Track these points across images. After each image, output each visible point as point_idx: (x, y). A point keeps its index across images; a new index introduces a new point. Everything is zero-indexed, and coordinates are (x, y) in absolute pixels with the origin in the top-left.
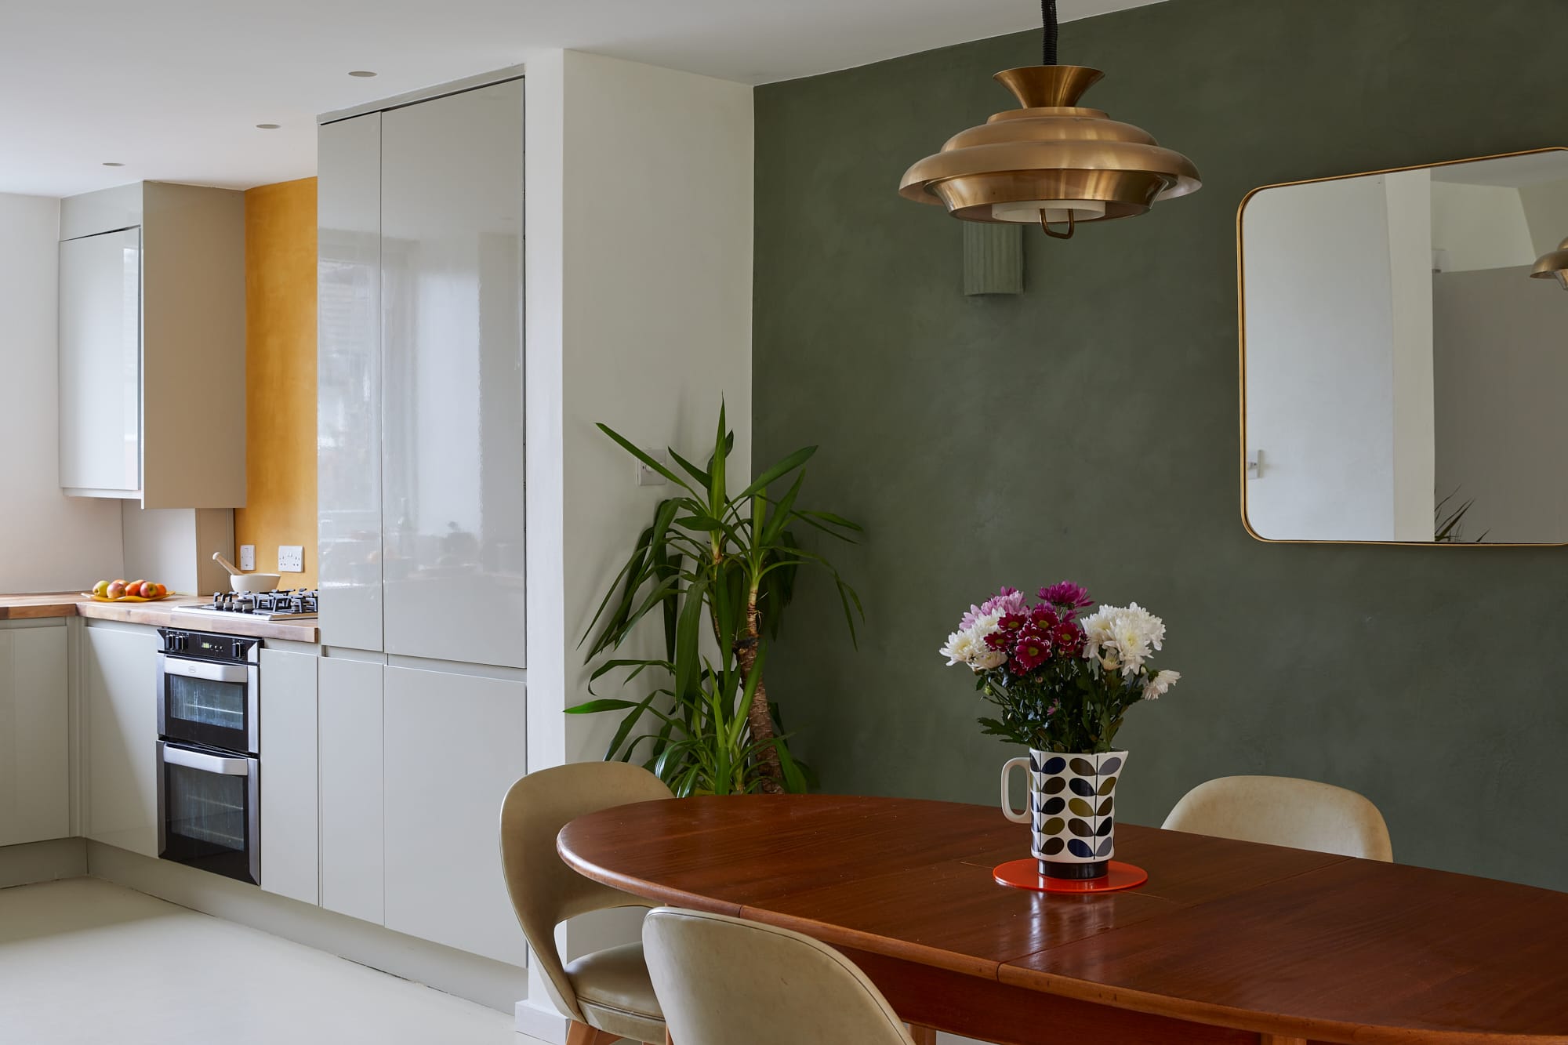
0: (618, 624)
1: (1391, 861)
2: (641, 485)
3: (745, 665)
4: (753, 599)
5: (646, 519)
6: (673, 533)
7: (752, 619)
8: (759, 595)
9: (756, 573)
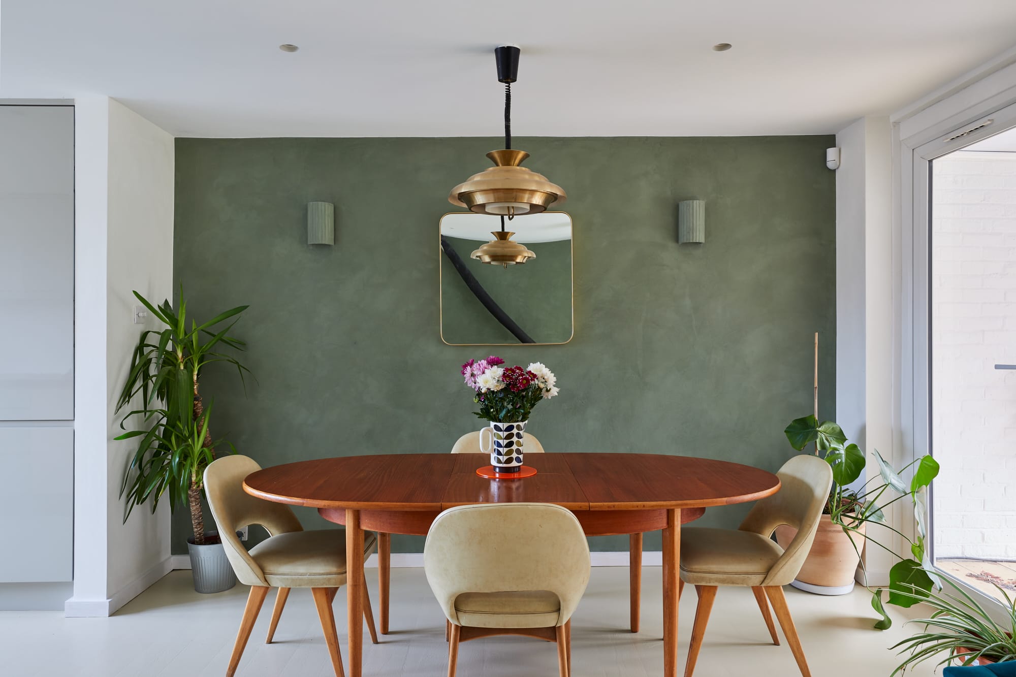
0: (127, 394)
1: (544, 452)
2: (137, 323)
3: (196, 409)
4: (195, 378)
5: (136, 341)
6: (151, 347)
7: (195, 387)
8: (198, 375)
9: (196, 365)
